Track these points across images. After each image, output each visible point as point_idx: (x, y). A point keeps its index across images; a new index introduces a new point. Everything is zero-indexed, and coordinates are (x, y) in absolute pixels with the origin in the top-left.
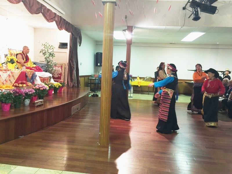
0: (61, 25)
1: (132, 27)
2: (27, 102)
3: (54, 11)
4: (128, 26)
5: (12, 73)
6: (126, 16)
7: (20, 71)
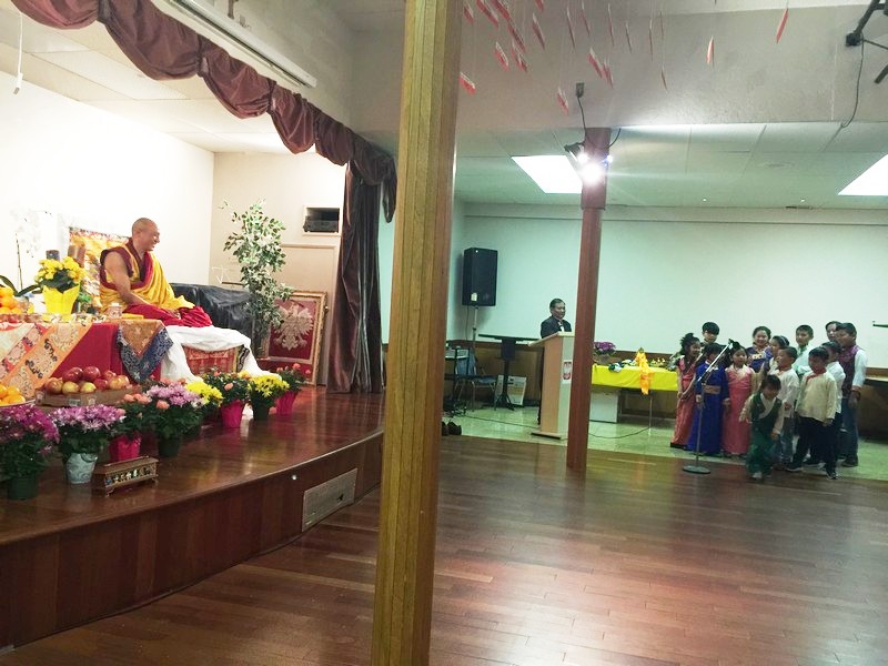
0: (300, 129)
1: (608, 131)
2: (82, 466)
3: (263, 70)
4: (587, 131)
5: (41, 329)
6: (579, 87)
7: (89, 325)
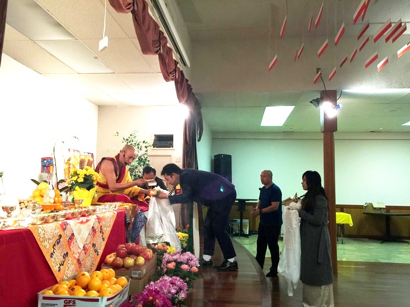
4: (327, 91)
5: (99, 219)
6: (318, 70)
7: (116, 213)
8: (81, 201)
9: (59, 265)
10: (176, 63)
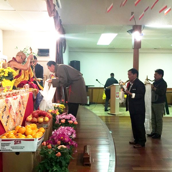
1: (141, 26)
5: (22, 97)
6: (132, 13)
7: (29, 93)
8: (9, 87)
9: (6, 123)
10: (54, 6)
